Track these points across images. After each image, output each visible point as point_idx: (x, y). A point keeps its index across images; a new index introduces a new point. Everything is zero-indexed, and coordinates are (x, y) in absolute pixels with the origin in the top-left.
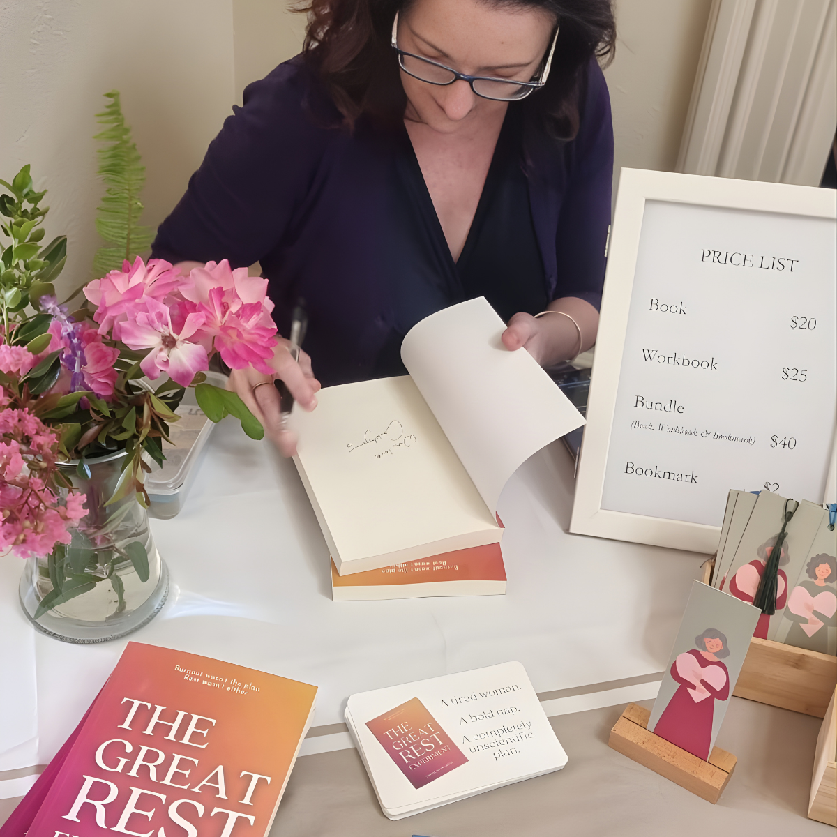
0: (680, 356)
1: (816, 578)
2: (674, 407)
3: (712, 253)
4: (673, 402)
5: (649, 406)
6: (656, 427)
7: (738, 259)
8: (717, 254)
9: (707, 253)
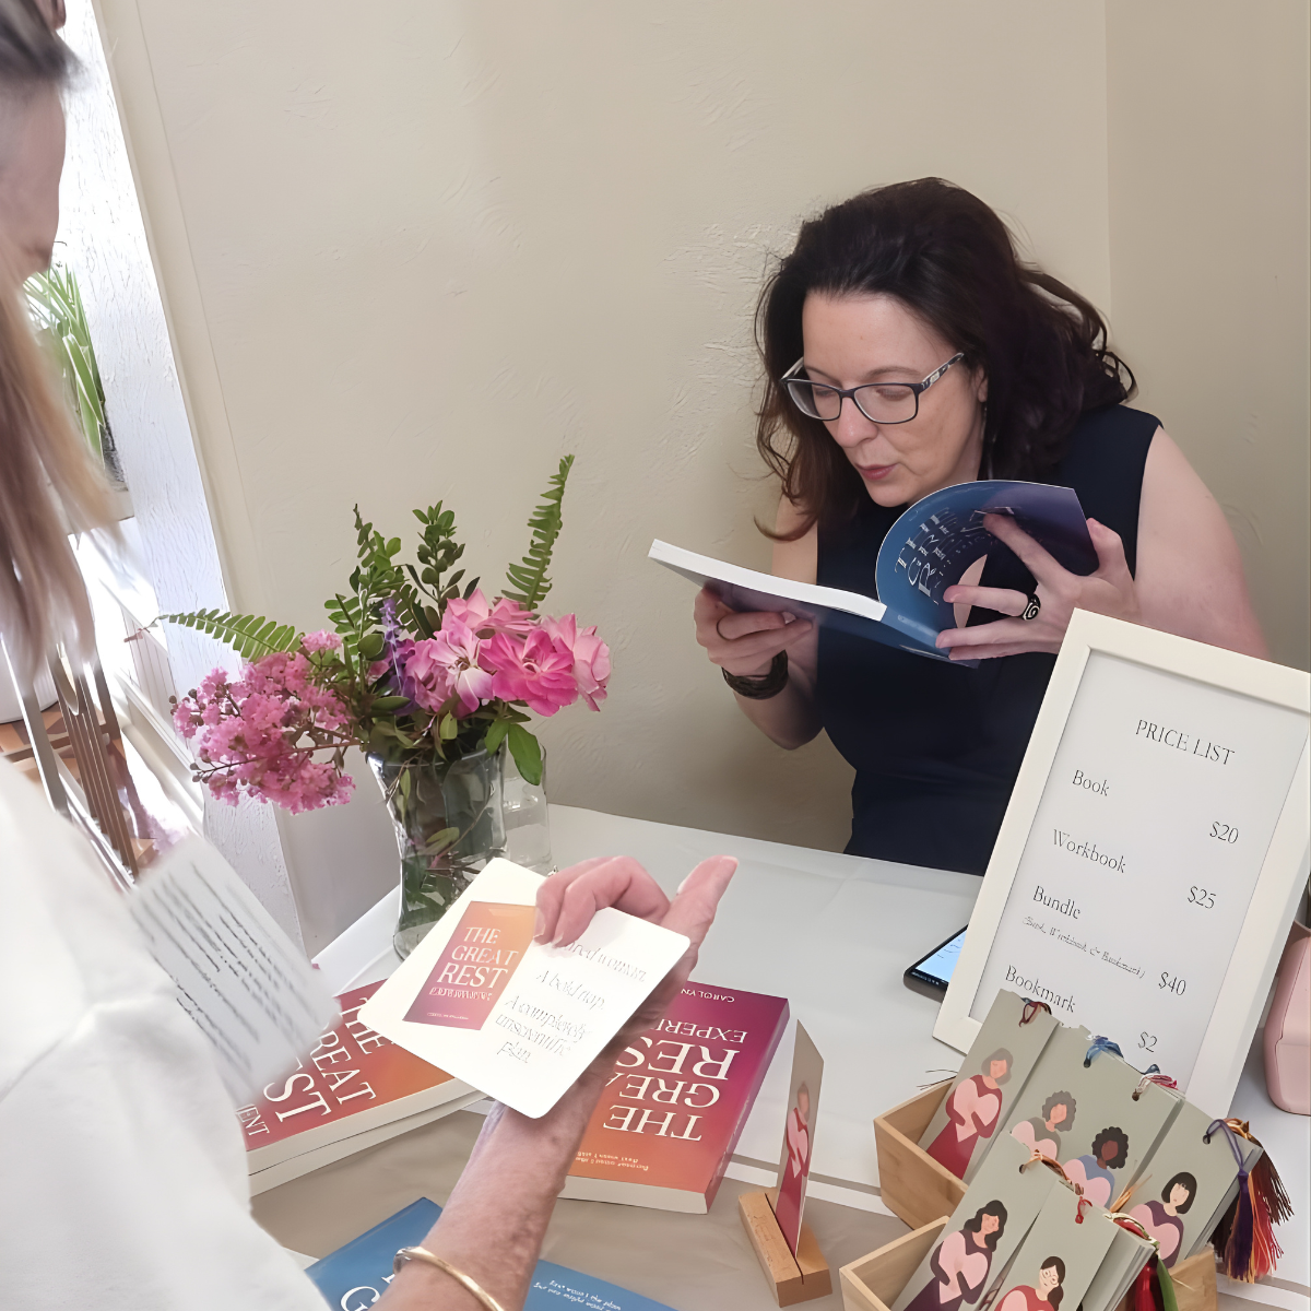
0: (1090, 847)
1: (1048, 1118)
2: (1070, 910)
3: (1149, 725)
4: (1071, 904)
5: (1047, 902)
6: (1048, 931)
7: (1173, 738)
8: (1153, 728)
9: (1143, 725)
